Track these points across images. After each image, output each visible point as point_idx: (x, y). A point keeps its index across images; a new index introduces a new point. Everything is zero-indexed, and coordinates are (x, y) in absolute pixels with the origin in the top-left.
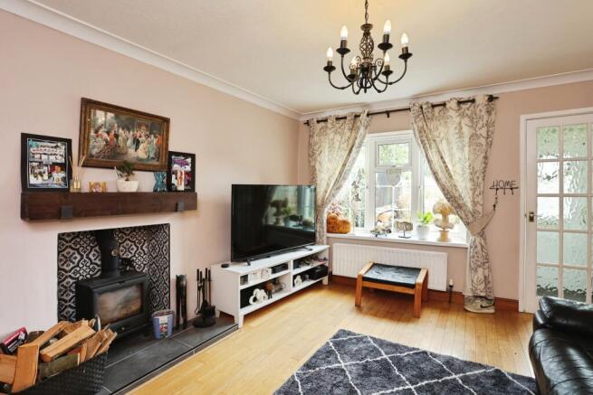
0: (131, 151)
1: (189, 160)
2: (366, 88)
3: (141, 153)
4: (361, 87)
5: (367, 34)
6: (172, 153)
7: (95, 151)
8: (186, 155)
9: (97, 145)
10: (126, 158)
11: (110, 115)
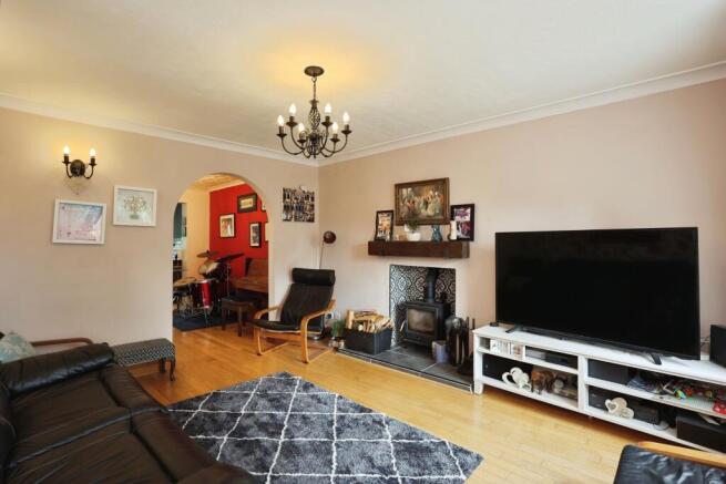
0: (423, 211)
1: (469, 211)
2: (315, 154)
3: (430, 212)
4: (310, 153)
5: (314, 108)
6: (453, 207)
7: (403, 215)
8: (466, 206)
9: (404, 211)
10: (420, 217)
11: (410, 189)
